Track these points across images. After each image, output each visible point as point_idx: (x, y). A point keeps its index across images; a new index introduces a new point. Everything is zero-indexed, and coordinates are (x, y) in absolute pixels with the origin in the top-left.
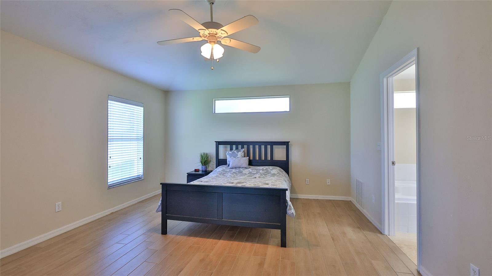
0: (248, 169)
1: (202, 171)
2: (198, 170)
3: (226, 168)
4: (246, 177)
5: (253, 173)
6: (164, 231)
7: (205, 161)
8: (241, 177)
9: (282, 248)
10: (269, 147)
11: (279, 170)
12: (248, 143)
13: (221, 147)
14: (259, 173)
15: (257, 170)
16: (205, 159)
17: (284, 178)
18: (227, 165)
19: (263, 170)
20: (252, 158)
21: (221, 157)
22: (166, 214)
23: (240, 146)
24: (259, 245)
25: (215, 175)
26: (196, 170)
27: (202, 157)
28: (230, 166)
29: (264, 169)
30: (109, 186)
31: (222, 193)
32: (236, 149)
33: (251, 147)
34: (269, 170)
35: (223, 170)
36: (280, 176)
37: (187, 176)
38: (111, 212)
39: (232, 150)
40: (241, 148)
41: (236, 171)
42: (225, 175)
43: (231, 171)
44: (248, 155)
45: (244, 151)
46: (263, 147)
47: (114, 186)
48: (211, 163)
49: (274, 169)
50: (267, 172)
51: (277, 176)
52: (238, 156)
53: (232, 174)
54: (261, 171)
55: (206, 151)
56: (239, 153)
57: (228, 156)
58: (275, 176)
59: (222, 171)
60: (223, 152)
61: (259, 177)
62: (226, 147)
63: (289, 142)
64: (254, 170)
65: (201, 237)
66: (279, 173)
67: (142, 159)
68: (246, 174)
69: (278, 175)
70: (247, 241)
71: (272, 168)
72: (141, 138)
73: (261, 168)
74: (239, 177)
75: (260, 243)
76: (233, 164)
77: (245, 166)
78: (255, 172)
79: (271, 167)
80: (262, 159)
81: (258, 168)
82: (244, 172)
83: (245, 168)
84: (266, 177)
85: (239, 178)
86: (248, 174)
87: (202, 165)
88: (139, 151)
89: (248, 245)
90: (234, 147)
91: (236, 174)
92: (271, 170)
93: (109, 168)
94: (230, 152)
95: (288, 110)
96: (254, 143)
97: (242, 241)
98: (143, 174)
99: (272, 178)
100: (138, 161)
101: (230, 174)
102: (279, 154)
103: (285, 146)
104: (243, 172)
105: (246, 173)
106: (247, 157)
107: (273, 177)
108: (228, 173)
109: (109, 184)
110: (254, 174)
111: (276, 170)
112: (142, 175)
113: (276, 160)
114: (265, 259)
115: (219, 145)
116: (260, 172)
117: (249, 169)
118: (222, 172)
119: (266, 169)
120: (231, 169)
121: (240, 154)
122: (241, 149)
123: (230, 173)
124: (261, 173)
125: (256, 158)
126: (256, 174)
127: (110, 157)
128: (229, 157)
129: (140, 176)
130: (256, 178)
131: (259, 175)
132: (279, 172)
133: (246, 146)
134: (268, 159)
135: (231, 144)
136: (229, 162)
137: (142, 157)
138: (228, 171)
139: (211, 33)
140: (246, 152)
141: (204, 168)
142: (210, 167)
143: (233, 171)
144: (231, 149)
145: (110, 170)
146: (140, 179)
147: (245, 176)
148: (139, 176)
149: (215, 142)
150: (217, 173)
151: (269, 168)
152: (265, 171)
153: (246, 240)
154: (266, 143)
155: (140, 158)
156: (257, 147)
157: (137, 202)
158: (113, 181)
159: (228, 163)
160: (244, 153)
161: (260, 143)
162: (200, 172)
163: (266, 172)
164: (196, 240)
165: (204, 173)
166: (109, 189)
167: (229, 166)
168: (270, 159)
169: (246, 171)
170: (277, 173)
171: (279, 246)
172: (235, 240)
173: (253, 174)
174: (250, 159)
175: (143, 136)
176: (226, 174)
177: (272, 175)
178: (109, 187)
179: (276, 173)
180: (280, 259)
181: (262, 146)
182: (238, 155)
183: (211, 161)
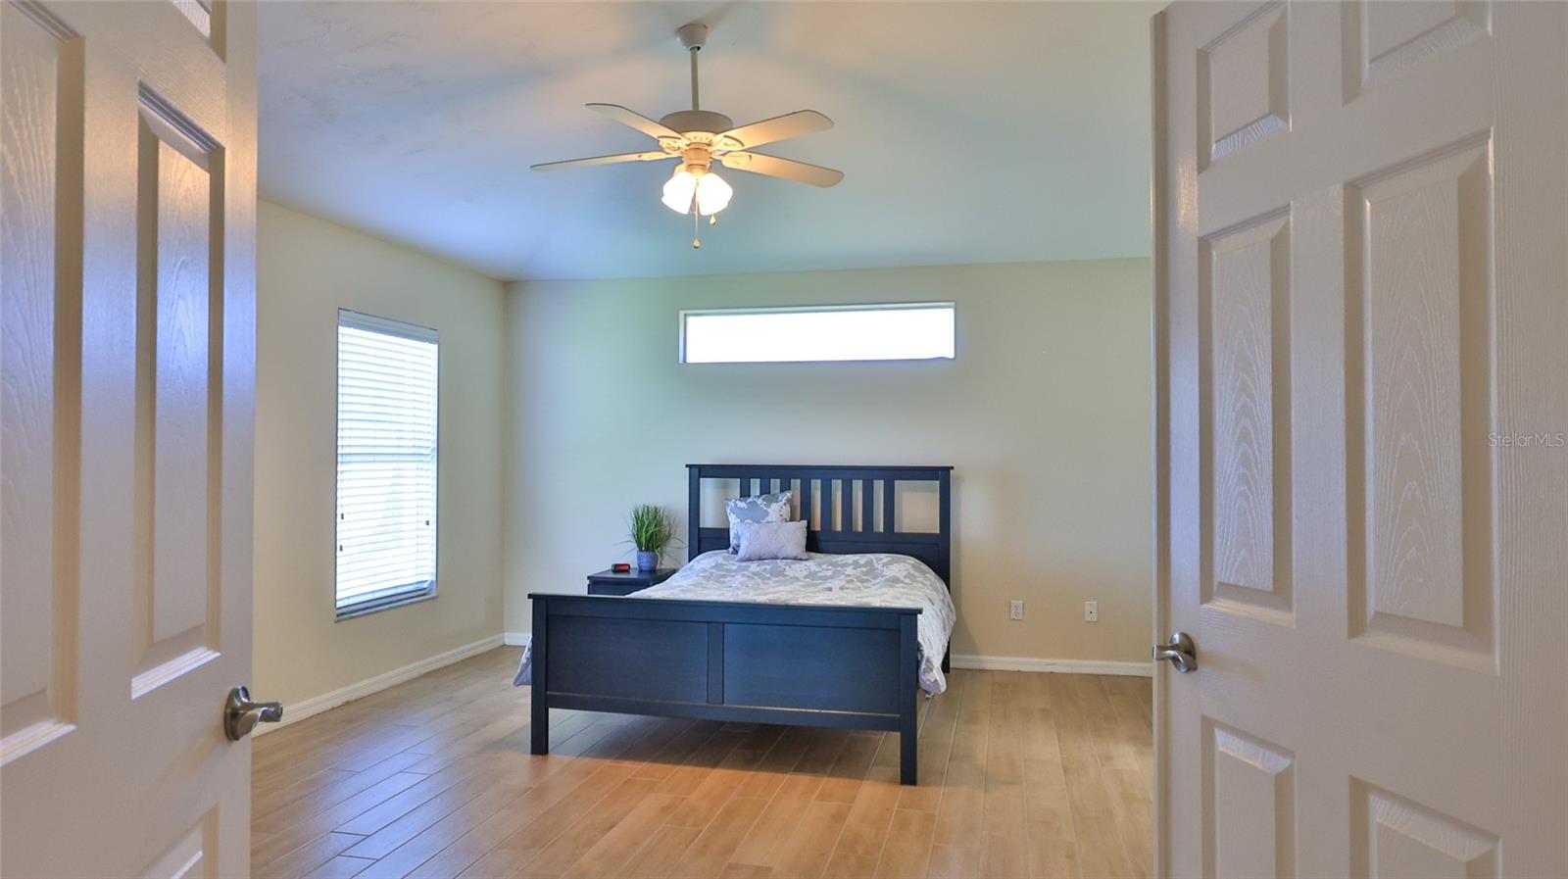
0: (806, 563)
1: (641, 571)
2: (624, 568)
3: (725, 558)
4: (798, 588)
5: (819, 574)
6: (540, 744)
7: (651, 534)
8: (782, 588)
9: (903, 787)
10: (879, 486)
11: (913, 566)
12: (805, 473)
13: (708, 486)
14: (843, 577)
15: (835, 565)
16: (652, 529)
17: (928, 591)
18: (731, 549)
19: (856, 565)
20: (817, 527)
21: (708, 520)
22: (546, 690)
23: (775, 483)
24: (833, 781)
25: (691, 581)
26: (617, 568)
27: (639, 520)
28: (742, 553)
29: (862, 562)
30: (340, 611)
31: (723, 623)
32: (761, 494)
33: (816, 485)
34: (879, 566)
35: (717, 566)
36: (915, 584)
37: (589, 586)
38: (344, 699)
39: (749, 496)
40: (778, 491)
41: (763, 567)
42: (724, 582)
43: (746, 568)
44: (806, 512)
45: (790, 501)
46: (858, 486)
47: (353, 615)
48: (673, 543)
49: (896, 562)
50: (871, 572)
51: (901, 585)
52: (769, 519)
53: (749, 577)
54: (849, 570)
55: (656, 500)
56: (774, 506)
57: (733, 519)
58: (896, 585)
59: (713, 567)
60: (717, 504)
61: (841, 589)
62: (725, 487)
63: (952, 468)
64: (824, 567)
65: (655, 761)
66: (913, 575)
67: (433, 526)
68: (797, 579)
69: (907, 581)
70: (799, 769)
71: (889, 559)
72: (428, 452)
73: (850, 558)
74: (773, 587)
75: (839, 776)
76: (750, 544)
77: (794, 553)
78: (829, 573)
79: (885, 557)
80: (854, 529)
81: (840, 558)
82: (789, 572)
83: (795, 559)
84: (866, 587)
85: (772, 590)
86: (805, 577)
87: (641, 550)
88: (422, 499)
89: (804, 779)
90: (755, 485)
91: (764, 578)
92: (884, 565)
93: (339, 553)
94: (742, 505)
95: (951, 355)
96: (827, 473)
97: (785, 772)
98: (434, 579)
99: (884, 590)
100: (420, 533)
101: (743, 579)
102: (917, 511)
103: (938, 482)
104: (786, 573)
105: (797, 575)
106: (802, 519)
107: (891, 589)
108: (733, 576)
109: (340, 604)
110: (825, 578)
111: (902, 566)
112: (432, 582)
113: (904, 531)
114: (849, 808)
115: (699, 477)
116: (847, 573)
117: (809, 563)
118: (714, 571)
119: (869, 563)
120: (745, 564)
121: (778, 509)
122: (782, 491)
123: (743, 575)
124: (849, 575)
125: (835, 527)
126: (831, 577)
127: (342, 515)
128: (738, 520)
129: (425, 585)
130: (830, 589)
131: (844, 583)
132: (912, 571)
133: (796, 483)
134: (875, 530)
135: (742, 474)
136: (738, 537)
137: (433, 520)
138: (734, 567)
139: (694, 141)
140: (798, 502)
141: (644, 560)
142: (666, 557)
143: (751, 569)
144: (745, 493)
145: (342, 558)
146: (424, 595)
147: (792, 583)
148: (420, 586)
149: (687, 466)
150: (697, 576)
151: (878, 560)
152: (865, 569)
153: (797, 767)
154: (868, 474)
155: (428, 523)
156: (837, 485)
157: (415, 674)
158: (348, 598)
159: (733, 541)
160: (791, 507)
161: (848, 473)
162: (633, 575)
163: (864, 574)
164: (640, 767)
165: (645, 576)
166: (338, 621)
167: (736, 552)
168: (882, 530)
169: (799, 569)
170: (905, 577)
171: (895, 783)
172: (760, 769)
173: (821, 578)
174: (812, 529)
175: (435, 445)
176: (730, 578)
177: (887, 580)
178: (338, 615)
179: (901, 576)
180: (896, 808)
181: (854, 481)
182: (767, 514)
183: (670, 535)
